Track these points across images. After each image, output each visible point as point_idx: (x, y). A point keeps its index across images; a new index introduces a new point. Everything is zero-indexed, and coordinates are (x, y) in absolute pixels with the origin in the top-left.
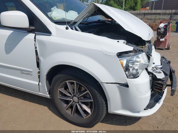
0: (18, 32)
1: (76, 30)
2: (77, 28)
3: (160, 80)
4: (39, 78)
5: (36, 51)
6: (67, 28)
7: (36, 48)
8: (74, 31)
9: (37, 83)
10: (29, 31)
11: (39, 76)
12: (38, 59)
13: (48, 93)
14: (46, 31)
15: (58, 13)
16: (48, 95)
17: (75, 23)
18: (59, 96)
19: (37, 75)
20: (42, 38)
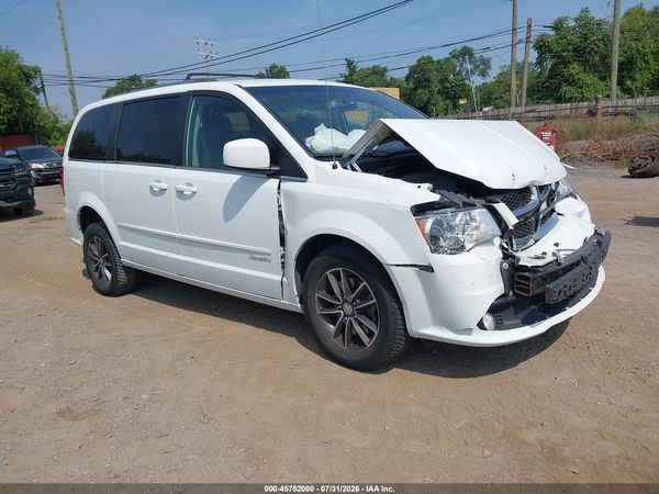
0: (250, 177)
1: (353, 169)
2: (355, 165)
3: (525, 268)
4: (283, 267)
5: (280, 212)
6: (335, 167)
7: (280, 206)
8: (350, 172)
9: (279, 278)
10: (269, 174)
11: (283, 263)
12: (282, 227)
13: (298, 299)
14: (298, 174)
15: (325, 138)
16: (299, 305)
17: (352, 156)
18: (318, 310)
19: (280, 260)
20: (291, 186)
